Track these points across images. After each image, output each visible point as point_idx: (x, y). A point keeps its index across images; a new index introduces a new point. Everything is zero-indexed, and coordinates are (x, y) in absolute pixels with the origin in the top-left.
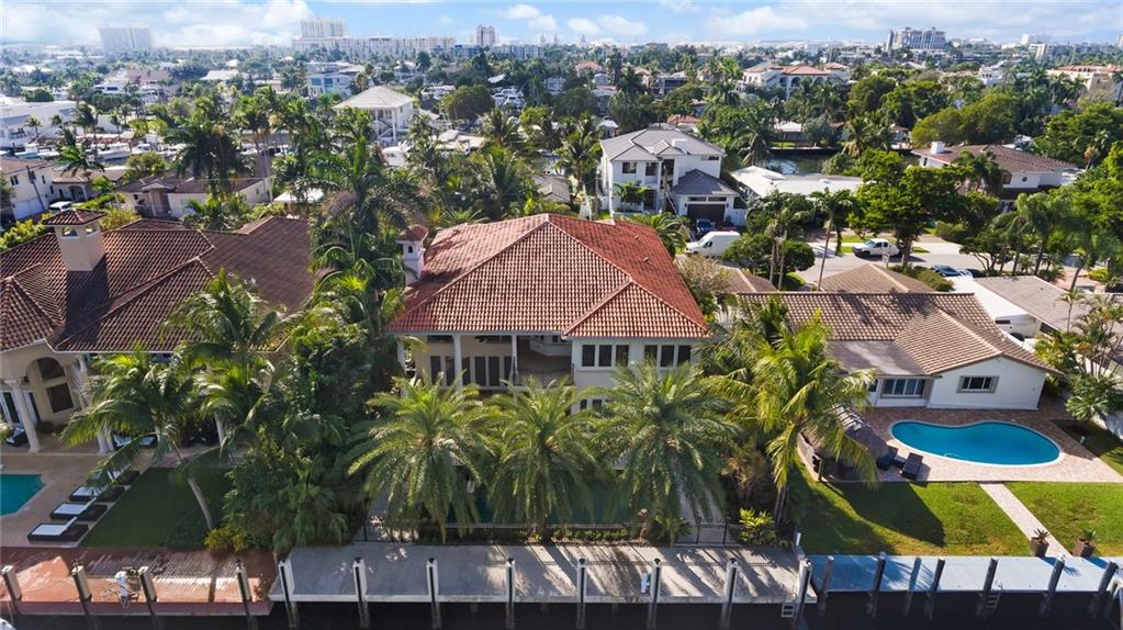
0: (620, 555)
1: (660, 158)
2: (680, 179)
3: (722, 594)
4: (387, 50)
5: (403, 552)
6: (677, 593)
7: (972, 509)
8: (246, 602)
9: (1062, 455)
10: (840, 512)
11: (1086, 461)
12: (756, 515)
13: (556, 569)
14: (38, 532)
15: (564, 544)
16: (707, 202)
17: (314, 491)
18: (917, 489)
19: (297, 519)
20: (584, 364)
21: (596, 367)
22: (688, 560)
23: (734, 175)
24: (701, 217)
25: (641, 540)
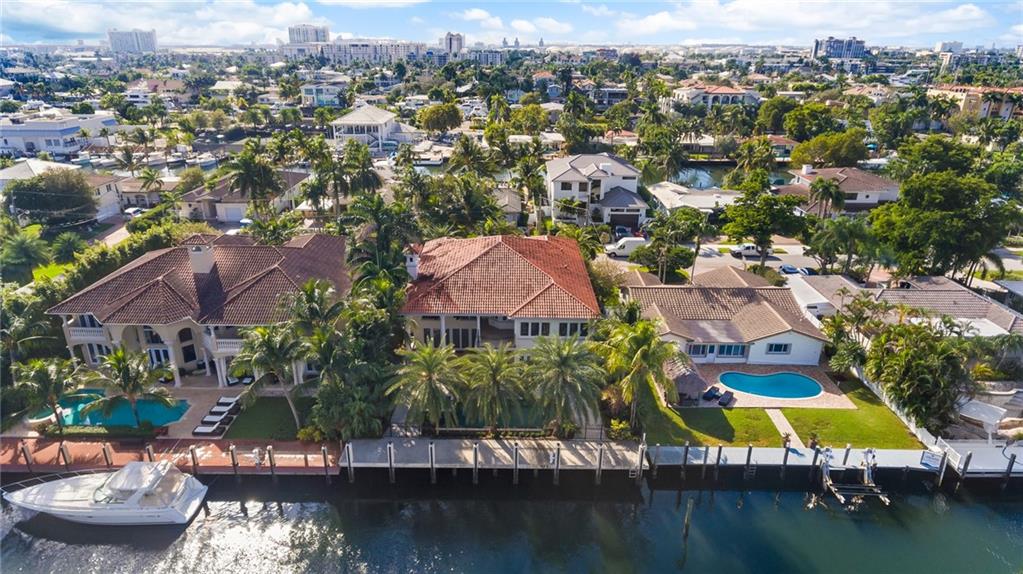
0: (539, 445)
1: (590, 179)
2: (606, 194)
3: (595, 465)
4: (366, 57)
5: (413, 442)
6: (570, 464)
7: (755, 423)
8: (327, 466)
9: (822, 393)
10: (675, 425)
11: (836, 396)
12: (620, 423)
13: (502, 451)
14: (197, 430)
15: (507, 439)
16: (625, 213)
17: (364, 405)
18: (725, 412)
19: (355, 420)
20: (522, 334)
21: (530, 336)
22: (578, 447)
23: (650, 189)
24: (621, 225)
25: (552, 437)
